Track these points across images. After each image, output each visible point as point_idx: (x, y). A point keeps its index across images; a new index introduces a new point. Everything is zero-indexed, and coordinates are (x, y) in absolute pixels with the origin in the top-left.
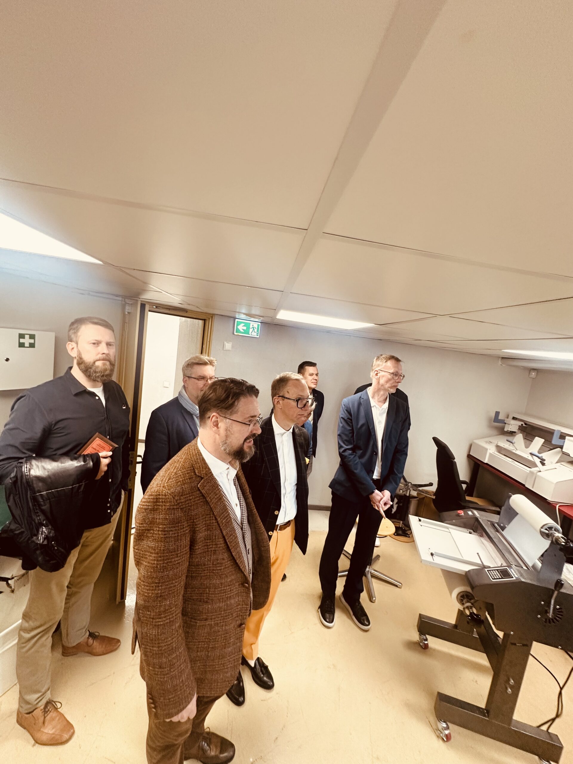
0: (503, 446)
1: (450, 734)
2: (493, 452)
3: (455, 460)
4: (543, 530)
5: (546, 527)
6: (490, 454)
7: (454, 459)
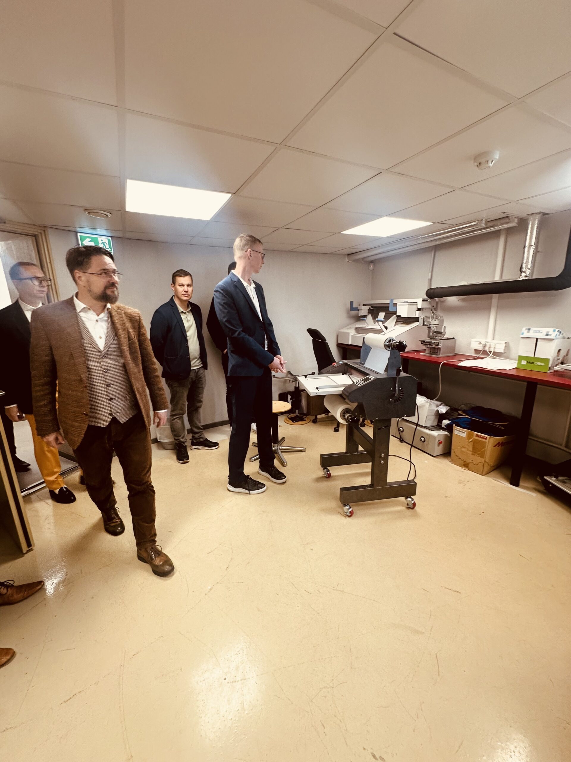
1: (352, 510)
2: (354, 334)
6: (352, 336)
7: (326, 340)
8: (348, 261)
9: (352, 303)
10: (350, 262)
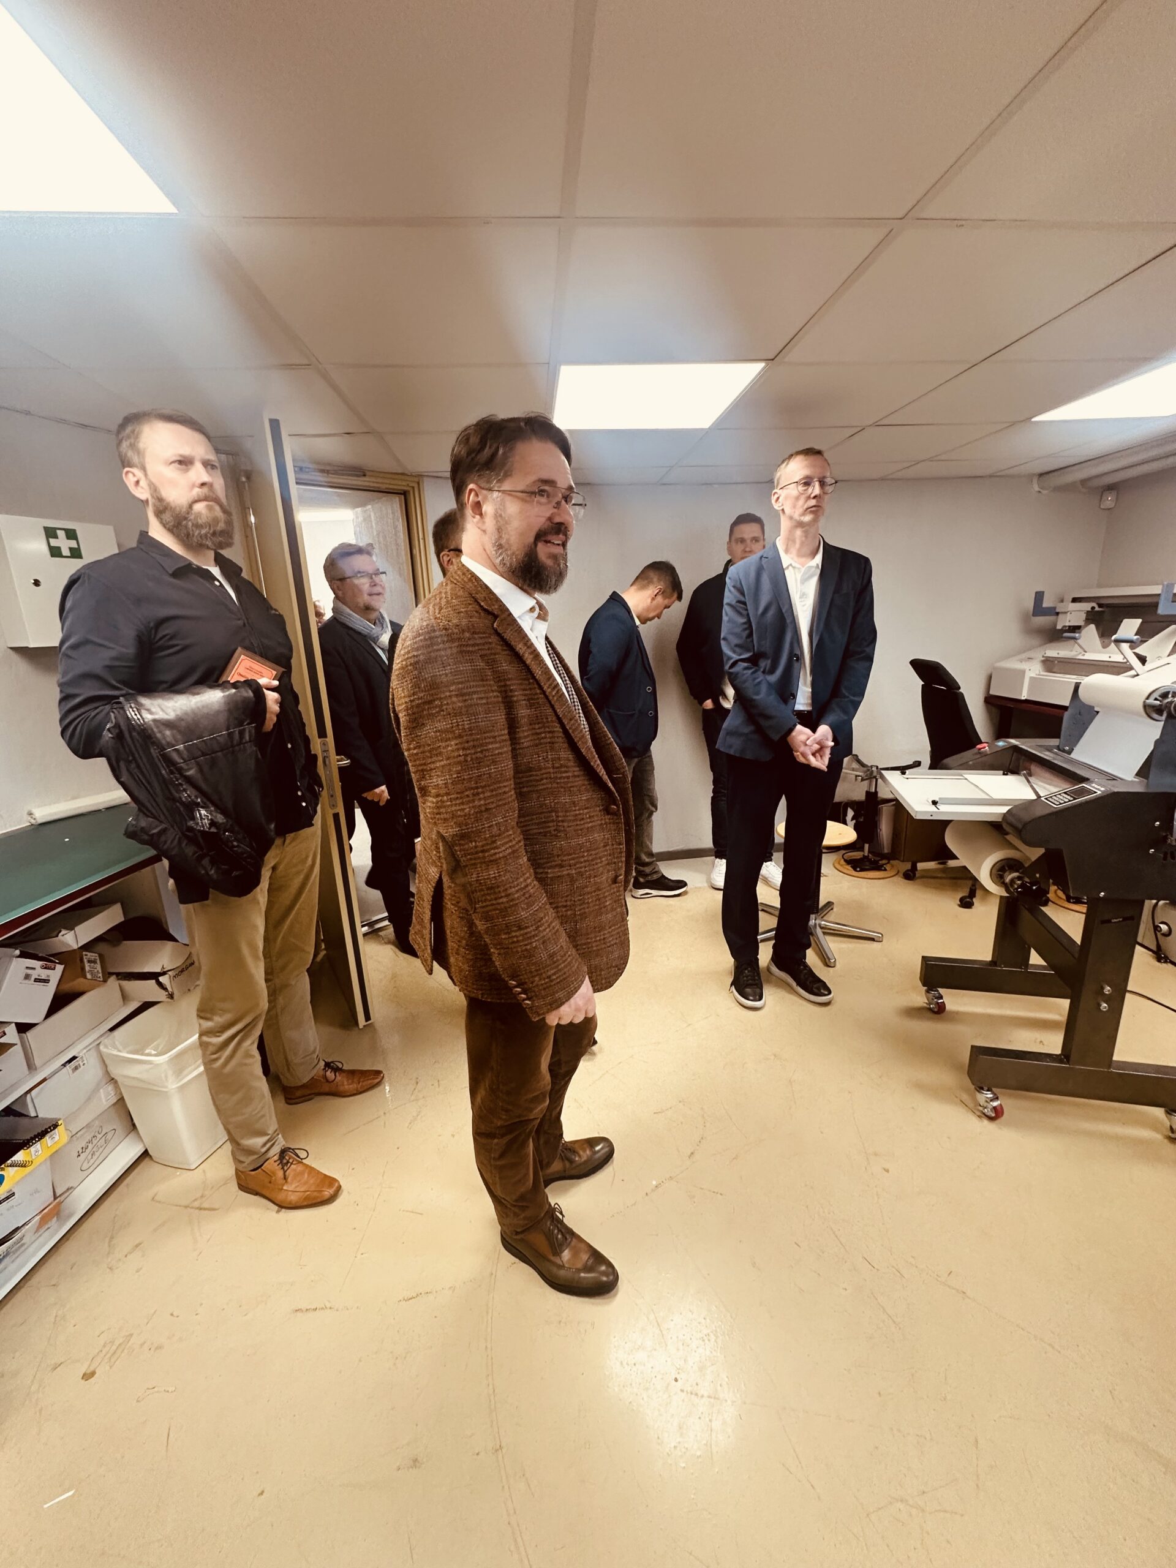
0: (1057, 656)
1: (1001, 1105)
2: (1038, 672)
3: (960, 690)
4: (1151, 701)
5: (1156, 695)
6: (1031, 678)
7: (959, 688)
8: (1039, 492)
9: (1039, 596)
10: (1045, 492)
